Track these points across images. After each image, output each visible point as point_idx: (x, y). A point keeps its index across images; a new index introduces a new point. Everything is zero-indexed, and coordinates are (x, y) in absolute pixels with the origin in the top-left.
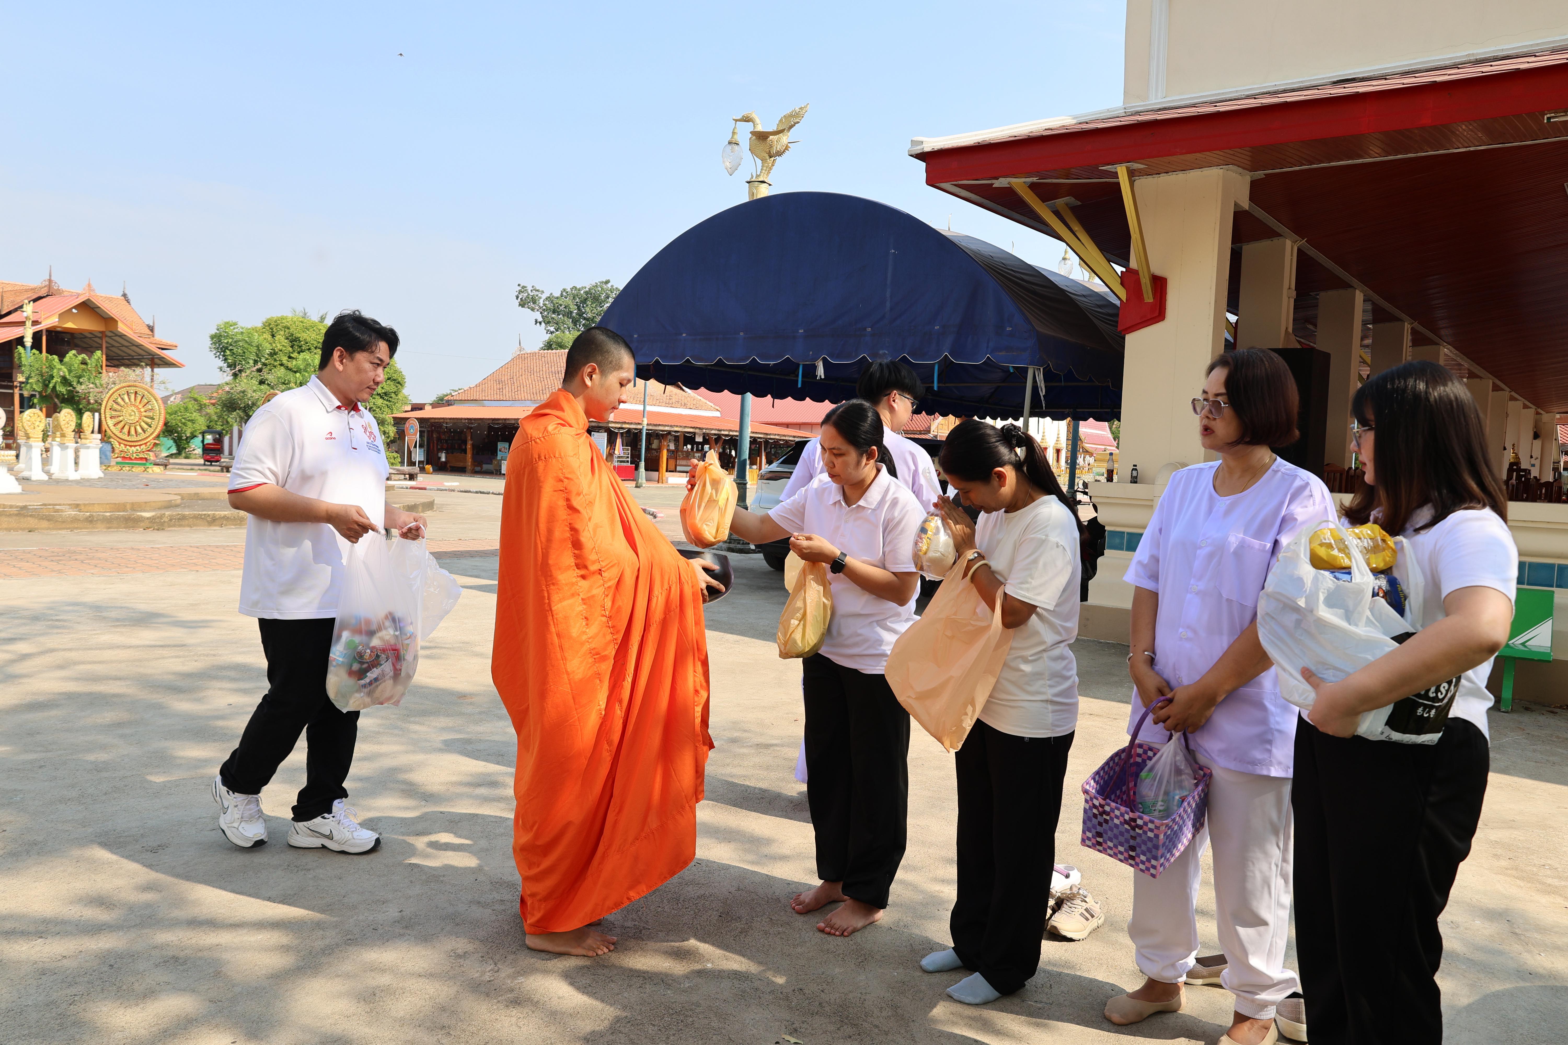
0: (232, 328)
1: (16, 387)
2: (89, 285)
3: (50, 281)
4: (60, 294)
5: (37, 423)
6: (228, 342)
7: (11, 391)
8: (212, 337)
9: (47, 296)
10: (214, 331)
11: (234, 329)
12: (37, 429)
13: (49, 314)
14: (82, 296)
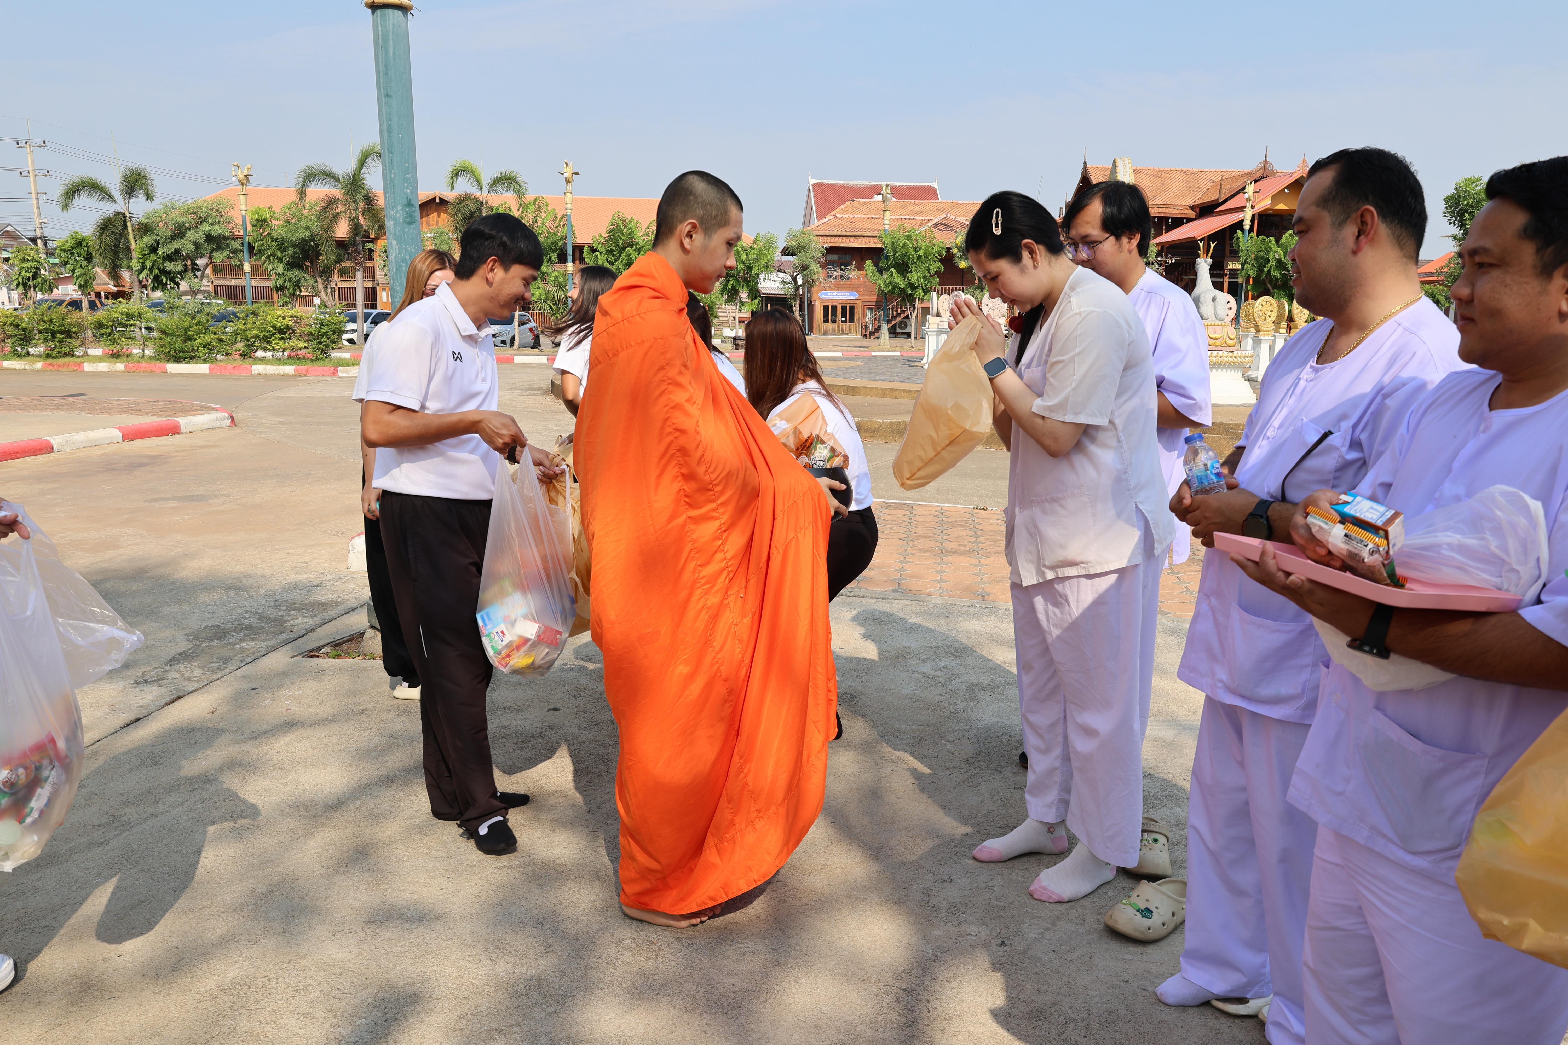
0: (1474, 185)
1: (1226, 275)
2: (1304, 160)
3: (1266, 162)
4: (1274, 174)
5: (1269, 313)
6: (1468, 203)
7: (1222, 280)
8: (1447, 200)
9: (1262, 178)
10: (1451, 191)
11: (1477, 186)
12: (1268, 319)
13: (1263, 197)
14: (1296, 174)
